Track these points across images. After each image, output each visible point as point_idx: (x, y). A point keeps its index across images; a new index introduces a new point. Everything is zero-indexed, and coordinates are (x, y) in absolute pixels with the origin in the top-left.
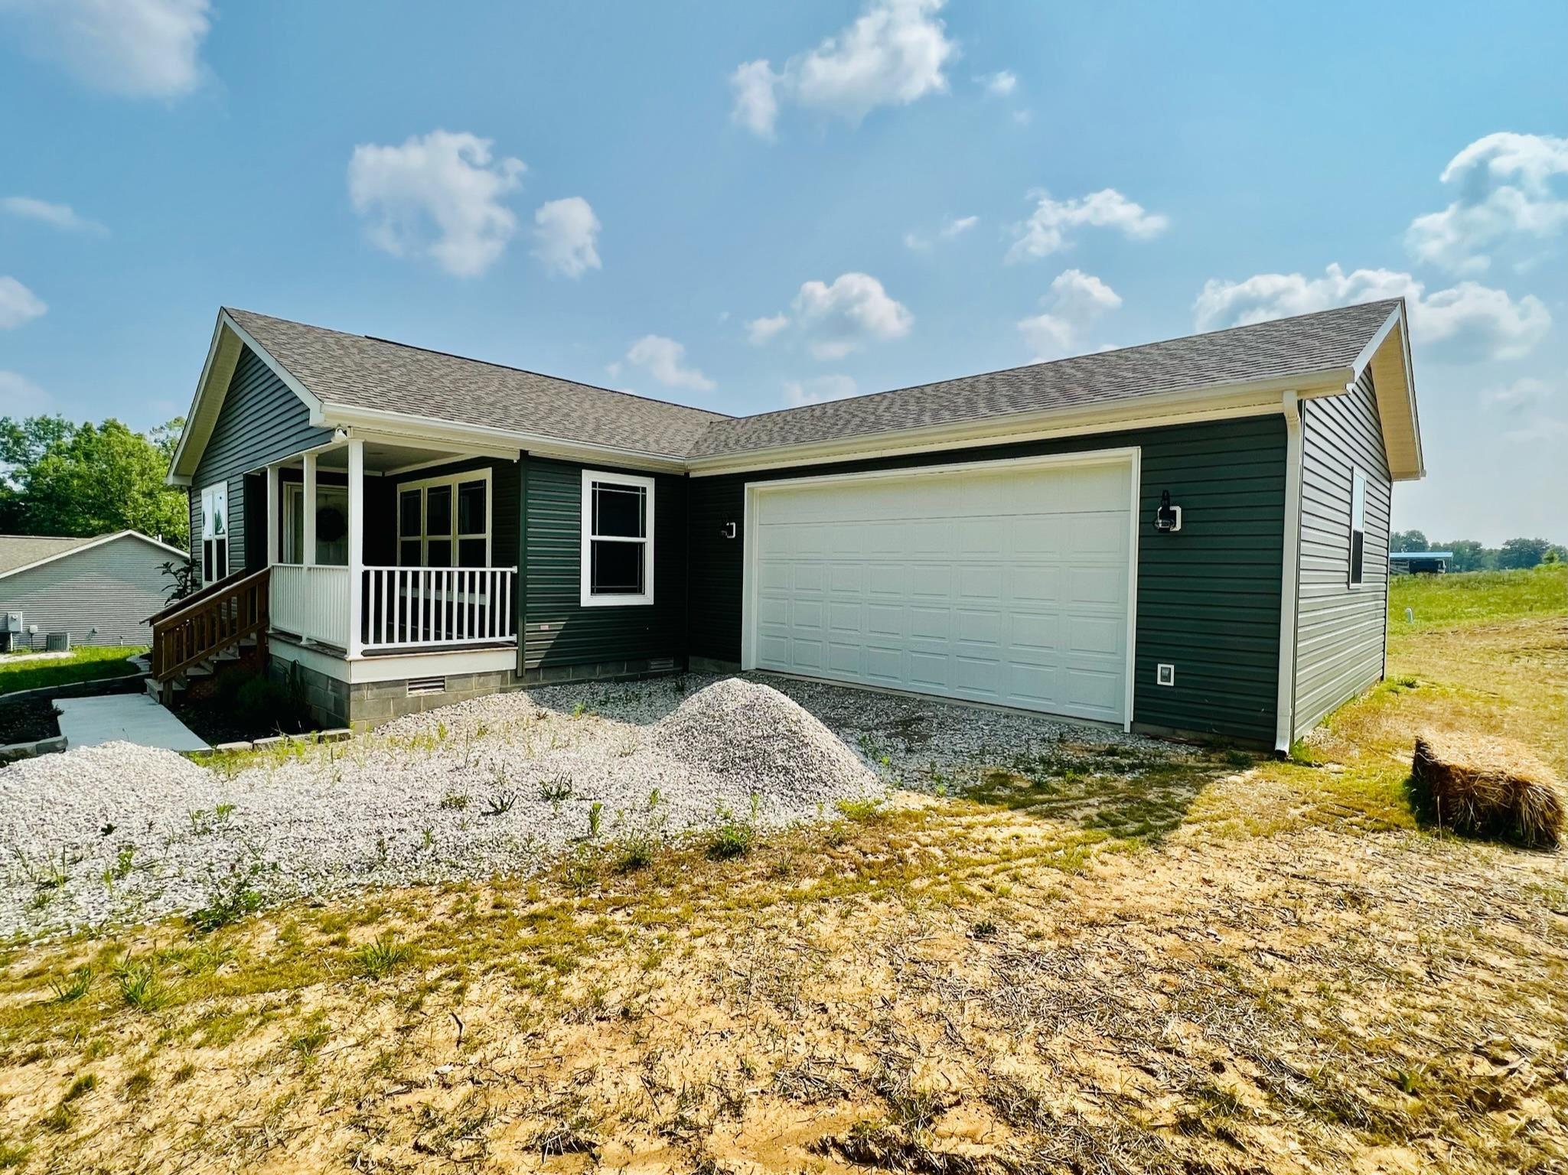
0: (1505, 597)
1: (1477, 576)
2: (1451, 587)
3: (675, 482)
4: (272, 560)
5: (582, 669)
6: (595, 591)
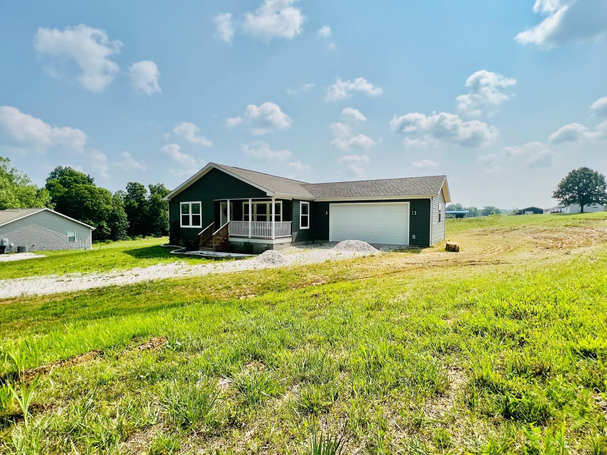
0: (479, 225)
2: (466, 222)
3: (312, 203)
4: (228, 220)
5: (300, 242)
6: (302, 226)
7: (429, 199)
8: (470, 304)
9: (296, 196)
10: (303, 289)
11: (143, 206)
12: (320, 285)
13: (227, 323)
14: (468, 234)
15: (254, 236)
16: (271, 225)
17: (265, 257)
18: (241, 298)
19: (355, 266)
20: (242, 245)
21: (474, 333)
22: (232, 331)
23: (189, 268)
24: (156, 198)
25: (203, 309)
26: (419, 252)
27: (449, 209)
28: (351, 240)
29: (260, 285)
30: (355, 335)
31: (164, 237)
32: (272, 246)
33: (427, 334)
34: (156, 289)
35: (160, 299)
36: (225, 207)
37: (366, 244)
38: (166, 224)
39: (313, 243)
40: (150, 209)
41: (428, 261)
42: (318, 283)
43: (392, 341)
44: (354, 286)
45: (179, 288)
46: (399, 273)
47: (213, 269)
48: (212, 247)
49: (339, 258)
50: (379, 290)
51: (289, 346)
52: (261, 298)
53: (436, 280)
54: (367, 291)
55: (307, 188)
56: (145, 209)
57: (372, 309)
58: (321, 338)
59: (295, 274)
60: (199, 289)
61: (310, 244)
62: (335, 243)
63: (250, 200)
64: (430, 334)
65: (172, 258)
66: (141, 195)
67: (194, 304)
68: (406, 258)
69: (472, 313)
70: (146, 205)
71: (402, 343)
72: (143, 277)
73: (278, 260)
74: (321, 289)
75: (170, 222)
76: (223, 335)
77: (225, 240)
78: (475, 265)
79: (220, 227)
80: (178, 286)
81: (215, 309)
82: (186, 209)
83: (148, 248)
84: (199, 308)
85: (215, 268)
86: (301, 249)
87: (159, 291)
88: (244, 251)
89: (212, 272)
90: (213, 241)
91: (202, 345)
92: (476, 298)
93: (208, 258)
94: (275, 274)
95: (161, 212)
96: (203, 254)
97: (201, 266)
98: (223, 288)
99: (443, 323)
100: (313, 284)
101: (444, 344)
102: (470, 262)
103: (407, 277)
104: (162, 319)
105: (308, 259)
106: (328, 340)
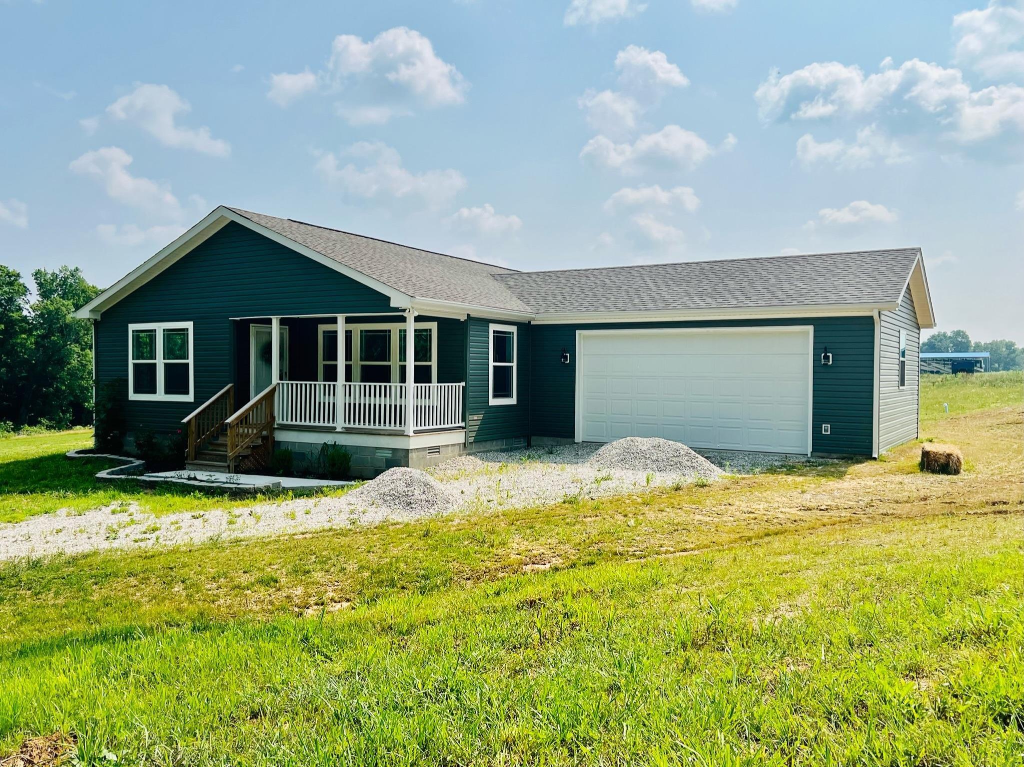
1: (1002, 376)
2: (982, 386)
3: (525, 328)
4: (275, 379)
5: (489, 443)
6: (495, 396)
7: (872, 317)
8: (988, 633)
9: (479, 309)
10: (496, 585)
11: (15, 334)
12: (545, 574)
13: (262, 689)
14: (989, 422)
15: (352, 425)
16: (402, 393)
17: (386, 490)
18: (310, 612)
19: (650, 515)
20: (317, 452)
21: (995, 719)
22: (274, 716)
23: (152, 521)
24: (57, 310)
25: (191, 646)
26: (841, 475)
27: (931, 346)
28: (639, 439)
29: (367, 574)
30: (644, 725)
31: (79, 429)
32: (407, 457)
33: (859, 722)
34: (47, 587)
35: (61, 617)
36: (264, 339)
37: (684, 448)
38: (87, 389)
39: (529, 446)
40: (36, 343)
41: (867, 499)
42: (542, 567)
43: (753, 745)
44: (646, 574)
45: (118, 584)
46: (782, 537)
47: (224, 526)
48: (224, 458)
49: (604, 491)
50: (720, 589)
51: (445, 759)
52: (369, 613)
53: (889, 558)
54: (684, 590)
55: (512, 283)
56: (23, 345)
57: (697, 646)
58: (542, 735)
59: (473, 537)
60: (182, 586)
61: (517, 449)
62: (593, 446)
63: (341, 318)
64: (866, 722)
65: (101, 493)
66: (11, 300)
67: (164, 632)
68: (803, 492)
69: (993, 658)
70: (24, 331)
71: (783, 750)
72: (11, 550)
73: (423, 497)
74: (549, 584)
75: (96, 382)
76: (246, 727)
77: (264, 438)
78: (1006, 512)
79: (249, 401)
80: (116, 576)
81: (228, 645)
82: (145, 344)
83: (27, 461)
84: (178, 645)
85: (231, 523)
86: (490, 464)
87: (57, 594)
88: (321, 471)
89: (224, 536)
90: (229, 441)
91: (183, 759)
92: (1006, 612)
93: (211, 492)
94: (412, 540)
95: (70, 353)
96: (195, 479)
97: (188, 515)
98: (252, 584)
99: (906, 690)
100: (528, 568)
101: (907, 753)
102: (994, 504)
103: (806, 549)
104: (62, 679)
105: (512, 493)
106: (563, 740)
